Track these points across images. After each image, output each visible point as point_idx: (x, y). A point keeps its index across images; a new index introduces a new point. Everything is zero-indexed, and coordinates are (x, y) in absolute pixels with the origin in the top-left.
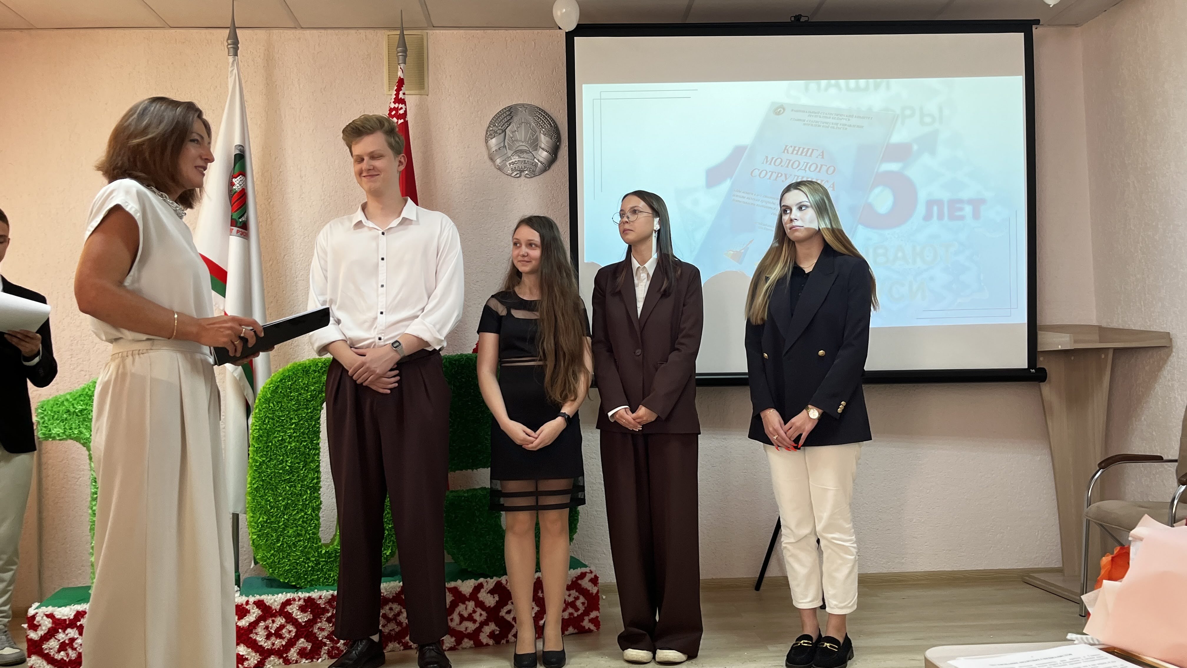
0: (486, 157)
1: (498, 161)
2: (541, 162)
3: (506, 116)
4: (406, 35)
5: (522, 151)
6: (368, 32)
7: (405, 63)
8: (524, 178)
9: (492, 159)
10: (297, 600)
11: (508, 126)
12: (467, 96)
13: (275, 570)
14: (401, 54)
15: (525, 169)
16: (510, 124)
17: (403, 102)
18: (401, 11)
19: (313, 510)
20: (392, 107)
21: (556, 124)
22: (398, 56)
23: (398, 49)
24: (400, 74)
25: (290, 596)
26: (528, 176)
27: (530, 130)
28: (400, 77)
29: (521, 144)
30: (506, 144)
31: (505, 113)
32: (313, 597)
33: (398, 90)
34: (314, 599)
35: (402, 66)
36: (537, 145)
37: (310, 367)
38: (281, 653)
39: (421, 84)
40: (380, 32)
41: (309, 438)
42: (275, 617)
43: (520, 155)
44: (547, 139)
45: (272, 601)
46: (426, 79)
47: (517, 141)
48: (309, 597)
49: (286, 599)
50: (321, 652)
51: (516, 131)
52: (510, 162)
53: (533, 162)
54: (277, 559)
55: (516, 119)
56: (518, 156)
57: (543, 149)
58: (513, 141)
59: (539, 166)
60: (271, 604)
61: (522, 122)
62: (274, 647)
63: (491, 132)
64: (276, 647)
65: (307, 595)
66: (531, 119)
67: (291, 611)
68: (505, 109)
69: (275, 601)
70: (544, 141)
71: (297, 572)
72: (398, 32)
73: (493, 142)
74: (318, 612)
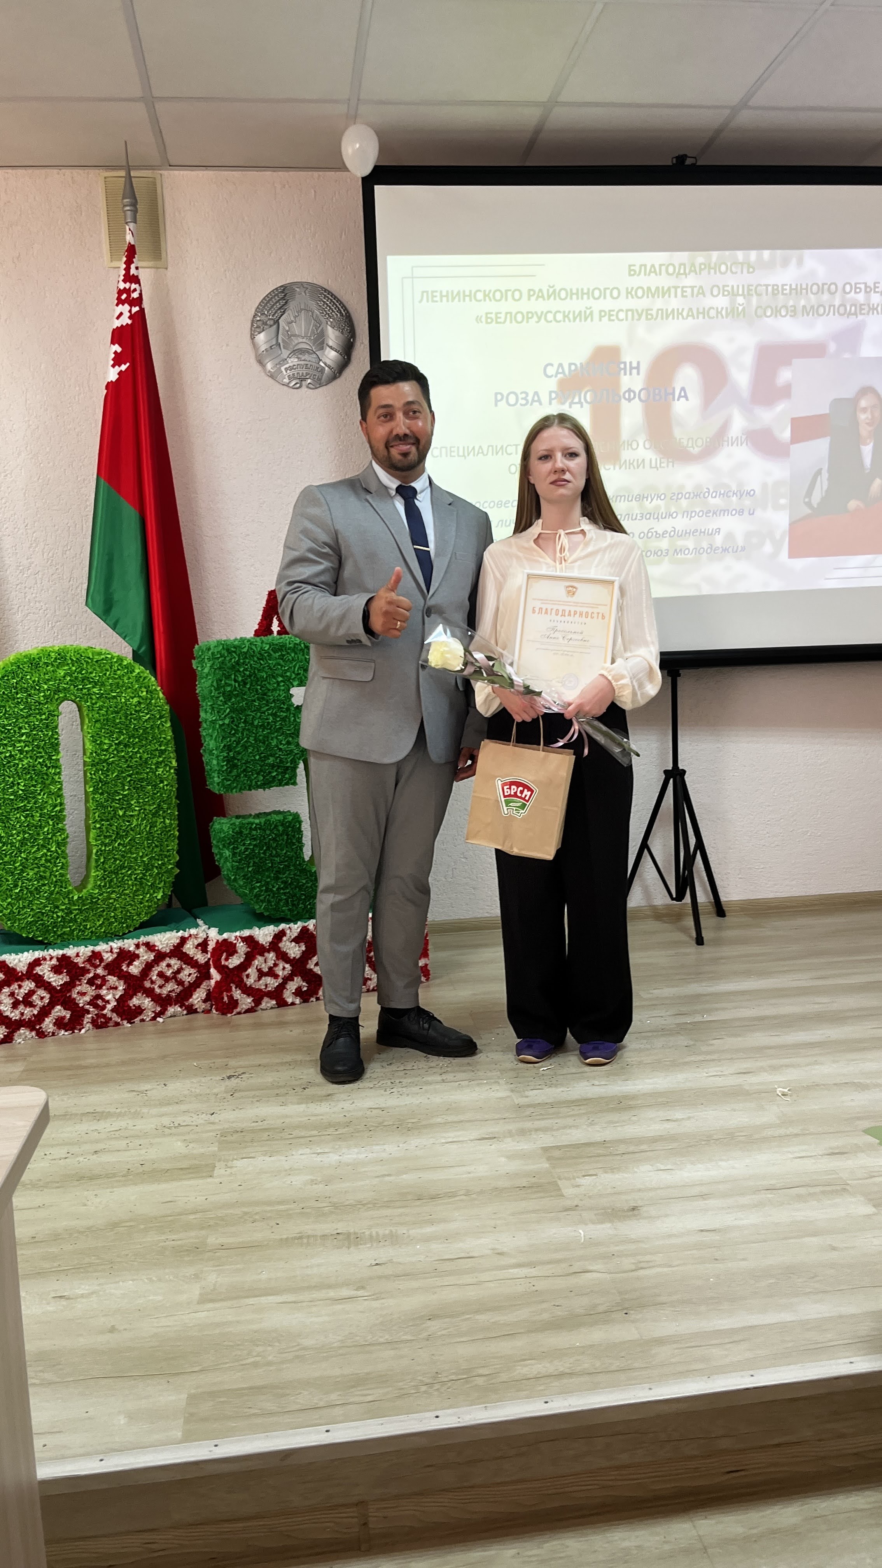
0: (253, 361)
1: (269, 366)
2: (329, 367)
3: (279, 300)
4: (134, 177)
5: (302, 351)
6: (76, 172)
7: (135, 222)
8: (306, 389)
9: (261, 362)
10: (48, 959)
11: (282, 315)
12: (222, 270)
13: (15, 922)
14: (128, 208)
15: (308, 377)
16: (284, 312)
17: (136, 280)
18: (126, 142)
19: (58, 845)
20: (122, 288)
21: (348, 312)
22: (124, 212)
23: (125, 200)
24: (129, 238)
25: (38, 954)
26: (310, 386)
27: (313, 321)
28: (129, 243)
29: (301, 340)
30: (280, 341)
31: (277, 295)
32: (68, 955)
33: (129, 263)
34: (69, 957)
35: (132, 225)
36: (323, 342)
37: (40, 658)
38: (33, 1024)
39: (157, 252)
40: (93, 173)
41: (46, 753)
42: (22, 981)
43: (299, 356)
44: (337, 333)
45: (16, 961)
46: (162, 243)
47: (295, 335)
48: (63, 955)
49: (33, 958)
50: (83, 1021)
51: (292, 322)
52: (287, 366)
53: (318, 366)
54: (16, 909)
55: (292, 305)
56: (298, 358)
57: (331, 347)
58: (289, 337)
59: (326, 372)
60: (15, 965)
61: (302, 310)
62: (24, 1017)
63: (258, 323)
64: (26, 1017)
65: (61, 952)
66: (312, 304)
67: (41, 973)
68: (276, 289)
69: (20, 961)
70: (333, 336)
71: (42, 925)
72: (122, 173)
73: (261, 338)
74: (76, 973)
